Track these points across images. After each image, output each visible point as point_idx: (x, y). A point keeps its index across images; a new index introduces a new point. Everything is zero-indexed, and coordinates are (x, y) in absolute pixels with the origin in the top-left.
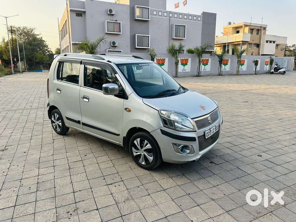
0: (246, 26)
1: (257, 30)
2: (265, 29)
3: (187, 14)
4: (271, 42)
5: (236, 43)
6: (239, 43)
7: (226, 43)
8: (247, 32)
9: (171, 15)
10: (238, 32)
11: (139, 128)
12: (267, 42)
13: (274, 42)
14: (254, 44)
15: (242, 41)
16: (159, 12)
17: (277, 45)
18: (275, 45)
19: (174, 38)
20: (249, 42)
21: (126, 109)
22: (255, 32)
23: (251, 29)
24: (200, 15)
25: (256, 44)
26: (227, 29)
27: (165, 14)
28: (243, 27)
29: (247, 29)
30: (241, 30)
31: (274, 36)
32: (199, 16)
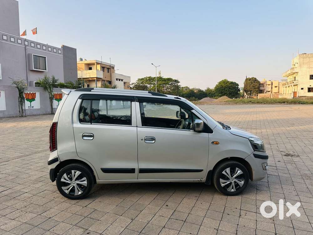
0: (98, 64)
1: (107, 68)
2: (113, 68)
3: (46, 45)
4: (119, 80)
5: (91, 79)
6: (93, 79)
7: (81, 78)
8: (100, 70)
9: (26, 43)
10: (90, 69)
11: (231, 157)
12: (117, 79)
13: (122, 80)
14: (107, 81)
15: (96, 78)
16: (11, 37)
17: (125, 83)
18: (123, 82)
19: (34, 69)
20: (102, 79)
21: (213, 143)
22: (106, 70)
23: (102, 67)
24: (60, 47)
25: (108, 81)
26: (80, 64)
27: (19, 41)
28: (95, 64)
29: (99, 67)
30: (94, 67)
31: (121, 75)
32: (59, 49)
